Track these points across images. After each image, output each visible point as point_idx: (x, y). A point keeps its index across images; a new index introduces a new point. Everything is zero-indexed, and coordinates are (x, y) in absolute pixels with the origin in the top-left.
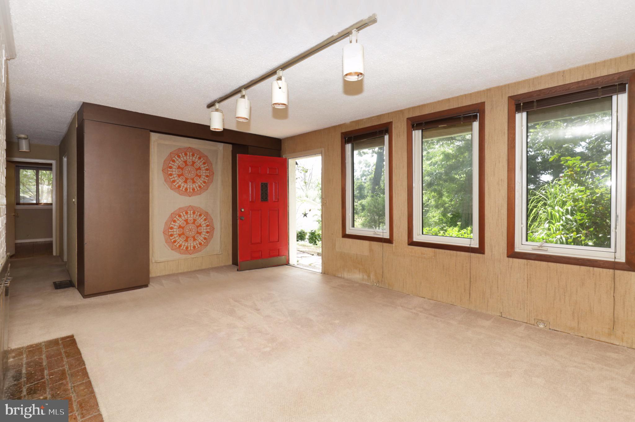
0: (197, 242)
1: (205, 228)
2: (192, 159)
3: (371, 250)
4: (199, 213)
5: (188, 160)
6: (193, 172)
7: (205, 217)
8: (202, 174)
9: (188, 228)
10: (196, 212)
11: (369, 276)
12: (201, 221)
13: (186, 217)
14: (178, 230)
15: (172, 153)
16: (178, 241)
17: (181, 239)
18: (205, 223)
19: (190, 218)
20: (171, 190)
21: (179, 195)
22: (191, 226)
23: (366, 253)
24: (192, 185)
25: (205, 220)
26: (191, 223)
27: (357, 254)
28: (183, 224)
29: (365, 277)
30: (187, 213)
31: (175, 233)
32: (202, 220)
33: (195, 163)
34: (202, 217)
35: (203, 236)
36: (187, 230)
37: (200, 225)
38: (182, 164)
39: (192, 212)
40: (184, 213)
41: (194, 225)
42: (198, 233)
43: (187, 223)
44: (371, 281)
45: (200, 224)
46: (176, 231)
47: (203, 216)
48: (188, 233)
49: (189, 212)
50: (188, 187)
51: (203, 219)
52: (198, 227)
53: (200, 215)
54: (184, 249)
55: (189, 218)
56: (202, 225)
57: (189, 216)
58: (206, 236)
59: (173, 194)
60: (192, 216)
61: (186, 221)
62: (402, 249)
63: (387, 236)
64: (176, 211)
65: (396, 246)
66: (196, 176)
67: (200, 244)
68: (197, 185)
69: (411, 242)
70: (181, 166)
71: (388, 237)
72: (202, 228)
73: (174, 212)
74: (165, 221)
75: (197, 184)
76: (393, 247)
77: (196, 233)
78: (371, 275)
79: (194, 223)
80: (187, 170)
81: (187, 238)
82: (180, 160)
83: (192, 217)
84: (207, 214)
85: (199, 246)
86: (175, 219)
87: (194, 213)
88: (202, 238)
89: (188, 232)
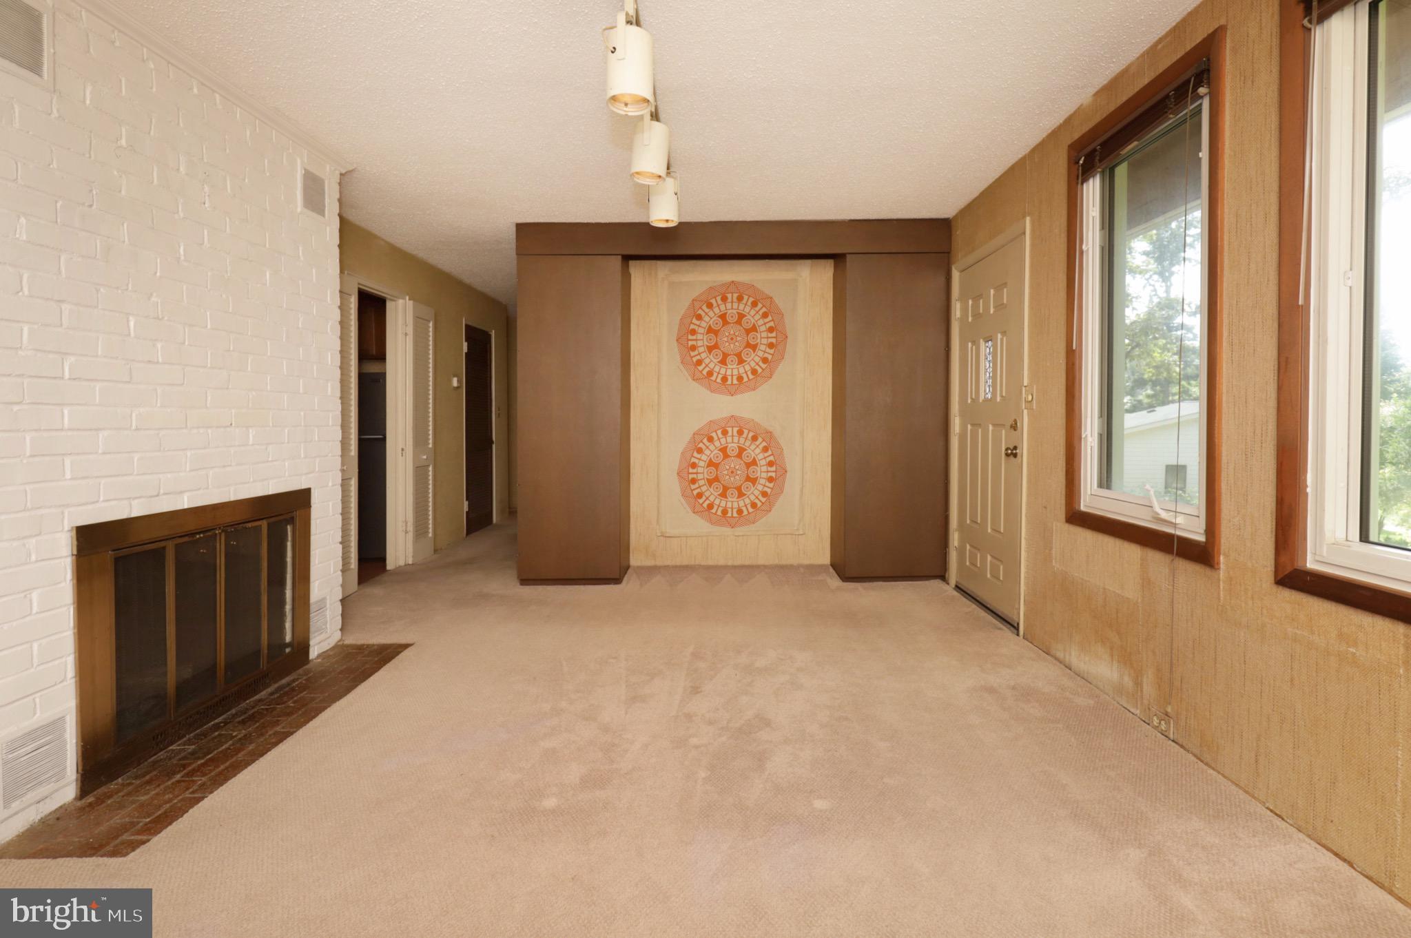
0: (747, 501)
1: (764, 469)
2: (738, 309)
3: (1146, 583)
4: (751, 434)
5: (729, 312)
6: (738, 339)
7: (764, 444)
8: (759, 341)
9: (728, 467)
10: (746, 432)
11: (1138, 684)
12: (754, 451)
13: (723, 441)
14: (706, 471)
15: (696, 300)
16: (707, 494)
17: (711, 490)
18: (765, 458)
19: (733, 444)
20: (694, 384)
21: (709, 392)
22: (734, 463)
23: (1131, 592)
24: (738, 368)
25: (765, 449)
26: (734, 457)
27: (1104, 589)
28: (717, 457)
29: (1128, 681)
30: (725, 433)
31: (700, 476)
32: (758, 451)
33: (745, 316)
34: (758, 443)
35: (760, 487)
36: (726, 472)
37: (754, 463)
38: (716, 322)
39: (736, 430)
40: (719, 432)
41: (739, 461)
42: (748, 479)
43: (726, 456)
44: (1146, 702)
45: (754, 458)
46: (703, 473)
47: (760, 440)
48: (727, 479)
49: (730, 430)
50: (729, 372)
51: (761, 447)
52: (748, 465)
53: (754, 438)
54: (719, 513)
55: (730, 445)
56: (759, 460)
57: (729, 439)
58: (766, 489)
59: (699, 392)
60: (736, 439)
61: (724, 450)
62: (1252, 598)
63: (1195, 531)
64: (702, 428)
65: (1231, 579)
66: (746, 347)
67: (754, 505)
68: (748, 368)
69: (1289, 569)
70: (715, 327)
71: (1201, 538)
72: (758, 469)
73: (699, 430)
74: (681, 450)
75: (748, 365)
76: (1221, 583)
77: (743, 479)
78: (1145, 680)
79: (739, 456)
80: (727, 334)
81: (725, 489)
82: (711, 314)
83: (737, 442)
84: (769, 435)
85: (751, 510)
86: (701, 445)
87: (740, 433)
88: (757, 493)
89: (728, 477)
